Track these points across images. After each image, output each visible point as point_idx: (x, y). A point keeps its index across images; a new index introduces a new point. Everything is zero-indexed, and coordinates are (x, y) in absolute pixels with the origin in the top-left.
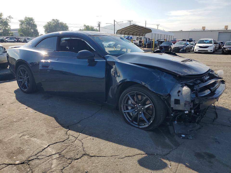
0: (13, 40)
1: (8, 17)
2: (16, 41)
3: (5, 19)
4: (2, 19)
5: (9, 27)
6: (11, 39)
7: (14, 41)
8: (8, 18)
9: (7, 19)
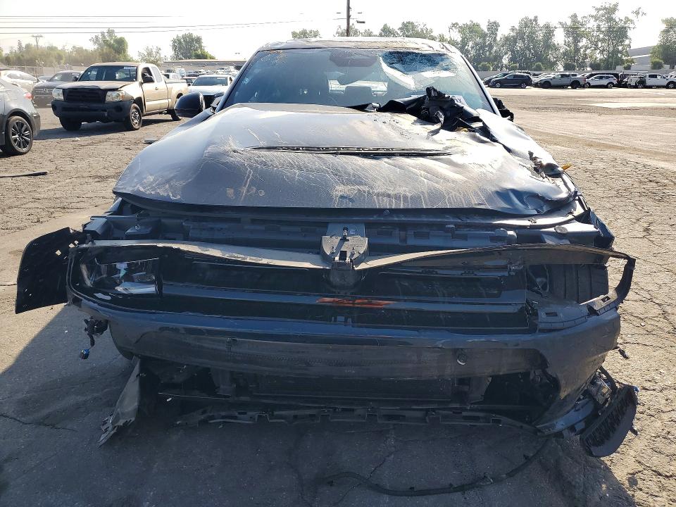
0: (605, 82)
1: (633, 12)
2: (615, 82)
3: (622, 20)
4: (615, 21)
5: (627, 42)
6: (601, 78)
7: (608, 84)
8: (632, 17)
9: (627, 20)
